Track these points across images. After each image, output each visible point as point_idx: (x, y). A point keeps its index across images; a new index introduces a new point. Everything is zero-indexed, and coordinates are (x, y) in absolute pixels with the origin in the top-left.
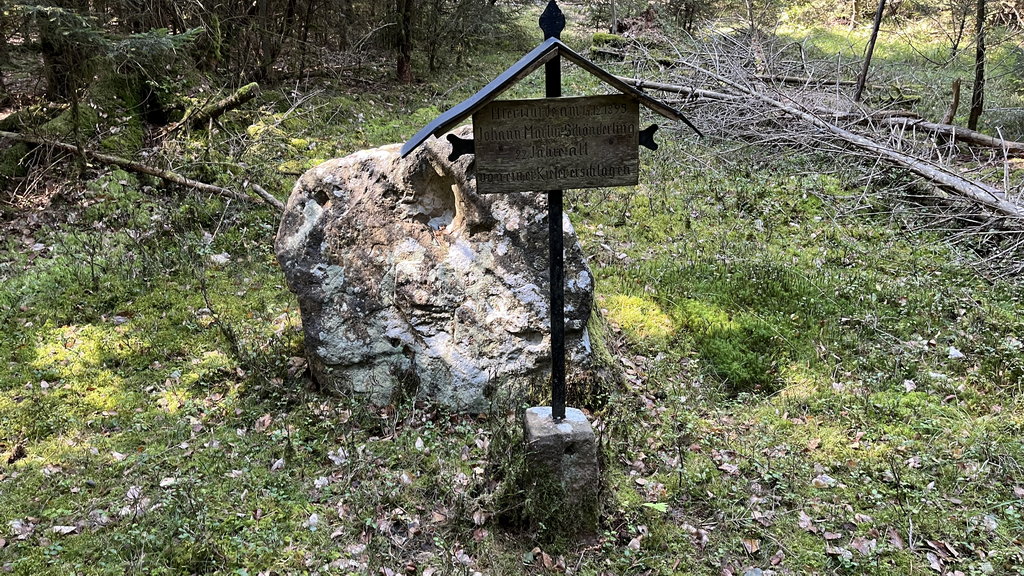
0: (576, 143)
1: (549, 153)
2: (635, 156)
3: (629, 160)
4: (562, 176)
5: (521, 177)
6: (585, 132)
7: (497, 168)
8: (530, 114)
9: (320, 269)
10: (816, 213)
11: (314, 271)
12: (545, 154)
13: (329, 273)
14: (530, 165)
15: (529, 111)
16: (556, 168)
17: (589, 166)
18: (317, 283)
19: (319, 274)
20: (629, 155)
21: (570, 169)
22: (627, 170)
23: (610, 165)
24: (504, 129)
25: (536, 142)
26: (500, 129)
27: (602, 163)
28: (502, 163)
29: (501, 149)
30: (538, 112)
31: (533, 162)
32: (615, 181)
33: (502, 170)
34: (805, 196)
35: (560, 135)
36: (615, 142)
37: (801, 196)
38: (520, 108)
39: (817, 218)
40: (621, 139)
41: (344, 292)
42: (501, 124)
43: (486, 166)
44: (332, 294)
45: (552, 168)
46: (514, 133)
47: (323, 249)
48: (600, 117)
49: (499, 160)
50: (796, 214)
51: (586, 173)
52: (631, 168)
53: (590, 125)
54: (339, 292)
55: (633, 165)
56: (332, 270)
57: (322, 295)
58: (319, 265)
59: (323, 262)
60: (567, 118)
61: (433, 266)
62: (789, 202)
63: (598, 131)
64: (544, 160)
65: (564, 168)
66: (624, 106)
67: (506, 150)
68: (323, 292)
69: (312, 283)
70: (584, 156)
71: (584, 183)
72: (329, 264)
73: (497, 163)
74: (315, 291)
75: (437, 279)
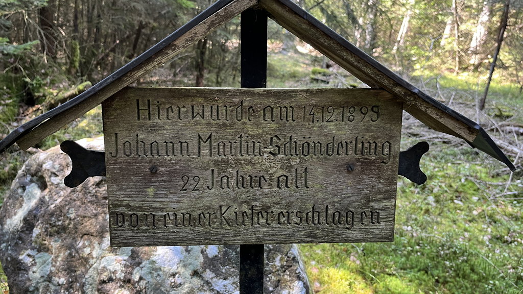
0: (289, 168)
1: (241, 182)
2: (391, 195)
3: (380, 200)
4: (262, 221)
5: (190, 220)
6: (306, 149)
7: (148, 204)
8: (208, 114)
9: (29, 255)
10: (474, 194)
11: (23, 257)
12: (233, 182)
13: (37, 261)
14: (206, 201)
15: (207, 109)
16: (252, 209)
17: (309, 206)
18: (24, 270)
19: (28, 261)
20: (379, 192)
21: (276, 210)
22: (375, 217)
23: (347, 207)
24: (159, 137)
25: (217, 163)
26: (152, 137)
27: (333, 204)
28: (156, 195)
29: (154, 171)
30: (222, 111)
31: (212, 197)
32: (352, 234)
33: (155, 209)
34: (463, 180)
35: (261, 153)
36: (358, 169)
37: (460, 180)
38: (189, 103)
39: (475, 199)
40: (367, 164)
41: (50, 281)
42: (154, 128)
43: (127, 200)
44: (38, 283)
45: (245, 208)
46: (177, 146)
47: (34, 235)
48: (332, 126)
49: (151, 191)
50: (458, 194)
51: (304, 218)
52: (382, 214)
53: (314, 138)
54: (45, 281)
55: (386, 208)
56: (41, 257)
57: (28, 284)
58: (29, 252)
59: (33, 249)
60: (273, 125)
61: (139, 264)
62: (453, 184)
63: (330, 149)
64: (232, 194)
65: (266, 209)
66: (375, 109)
67: (163, 175)
68: (29, 280)
69: (20, 269)
70: (303, 190)
71: (302, 234)
72: (39, 251)
73: (147, 195)
74: (21, 277)
75: (141, 278)
